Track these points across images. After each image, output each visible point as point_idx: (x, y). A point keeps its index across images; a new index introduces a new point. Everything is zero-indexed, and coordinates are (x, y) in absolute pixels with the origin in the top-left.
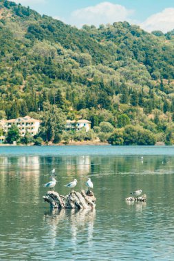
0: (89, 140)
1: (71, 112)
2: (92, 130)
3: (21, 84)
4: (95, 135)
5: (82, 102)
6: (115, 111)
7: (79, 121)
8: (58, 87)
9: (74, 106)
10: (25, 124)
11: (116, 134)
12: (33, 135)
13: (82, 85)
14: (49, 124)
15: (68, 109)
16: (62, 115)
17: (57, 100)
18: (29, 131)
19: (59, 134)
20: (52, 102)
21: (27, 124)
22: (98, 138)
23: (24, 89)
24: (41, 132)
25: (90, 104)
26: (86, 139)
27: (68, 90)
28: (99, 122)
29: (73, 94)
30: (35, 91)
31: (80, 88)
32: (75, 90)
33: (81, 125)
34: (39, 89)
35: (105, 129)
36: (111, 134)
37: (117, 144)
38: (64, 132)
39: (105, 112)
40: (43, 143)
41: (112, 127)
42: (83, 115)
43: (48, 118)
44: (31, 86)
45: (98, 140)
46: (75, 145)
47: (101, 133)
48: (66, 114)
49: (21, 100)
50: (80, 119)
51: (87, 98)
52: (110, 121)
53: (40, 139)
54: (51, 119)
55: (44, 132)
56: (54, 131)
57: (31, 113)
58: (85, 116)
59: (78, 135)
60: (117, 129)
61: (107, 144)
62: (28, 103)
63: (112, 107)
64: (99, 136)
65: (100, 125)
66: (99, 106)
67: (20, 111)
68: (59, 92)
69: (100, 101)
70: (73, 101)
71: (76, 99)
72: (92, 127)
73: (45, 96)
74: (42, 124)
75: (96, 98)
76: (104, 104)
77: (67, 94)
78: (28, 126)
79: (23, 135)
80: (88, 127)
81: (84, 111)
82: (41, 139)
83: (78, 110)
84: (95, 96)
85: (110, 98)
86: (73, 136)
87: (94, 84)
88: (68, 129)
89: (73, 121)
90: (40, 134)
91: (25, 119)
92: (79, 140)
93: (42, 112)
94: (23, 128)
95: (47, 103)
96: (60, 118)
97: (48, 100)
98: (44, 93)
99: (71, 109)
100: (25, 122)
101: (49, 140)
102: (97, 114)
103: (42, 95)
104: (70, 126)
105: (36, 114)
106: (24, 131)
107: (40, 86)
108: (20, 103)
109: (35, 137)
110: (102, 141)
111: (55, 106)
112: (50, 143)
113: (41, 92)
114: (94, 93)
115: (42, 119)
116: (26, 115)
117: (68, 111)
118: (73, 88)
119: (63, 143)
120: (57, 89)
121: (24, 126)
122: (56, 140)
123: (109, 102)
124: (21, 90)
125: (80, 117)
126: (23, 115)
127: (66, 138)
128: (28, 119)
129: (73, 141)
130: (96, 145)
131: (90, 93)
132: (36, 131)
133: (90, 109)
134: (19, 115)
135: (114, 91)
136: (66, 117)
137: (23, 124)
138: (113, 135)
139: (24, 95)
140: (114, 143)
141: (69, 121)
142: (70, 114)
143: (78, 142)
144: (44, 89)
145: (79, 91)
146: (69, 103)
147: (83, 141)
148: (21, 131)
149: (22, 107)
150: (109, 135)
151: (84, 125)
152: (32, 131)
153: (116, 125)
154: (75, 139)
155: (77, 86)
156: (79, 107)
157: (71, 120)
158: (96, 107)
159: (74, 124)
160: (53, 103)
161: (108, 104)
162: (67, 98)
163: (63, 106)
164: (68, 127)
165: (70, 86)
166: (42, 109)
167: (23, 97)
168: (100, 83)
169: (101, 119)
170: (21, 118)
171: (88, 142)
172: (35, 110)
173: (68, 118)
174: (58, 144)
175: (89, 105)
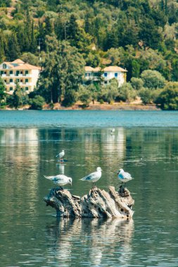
0: (124, 101)
1: (94, 53)
2: (129, 84)
3: (9, 6)
4: (134, 92)
5: (113, 36)
6: (168, 52)
7: (106, 69)
8: (71, 11)
9: (99, 43)
10: (15, 72)
11: (169, 92)
12: (28, 92)
13: (112, 7)
14: (55, 74)
15: (88, 47)
16: (78, 59)
17: (68, 32)
18: (21, 84)
19: (73, 91)
20: (61, 36)
21: (18, 73)
22: (139, 98)
23: (13, 14)
24: (41, 88)
25: (126, 39)
26: (118, 99)
27: (88, 16)
28: (141, 71)
29: (97, 23)
30: (31, 17)
31: (109, 13)
32: (100, 16)
33: (111, 76)
34: (39, 14)
35: (150, 83)
36: (162, 90)
37: (171, 109)
38: (82, 86)
39: (150, 53)
40: (45, 106)
41: (163, 79)
42: (113, 59)
43: (54, 62)
44: (26, 8)
45: (139, 101)
46: (99, 110)
47: (143, 89)
48: (85, 57)
49: (8, 32)
50: (108, 65)
51: (121, 30)
52: (158, 69)
53: (40, 99)
54: (60, 66)
55: (47, 86)
56: (63, 85)
57: (25, 54)
58: (117, 59)
59: (105, 92)
60: (172, 83)
61: (154, 107)
62: (20, 37)
63: (163, 44)
64: (141, 95)
65: (142, 75)
66: (141, 43)
67: (6, 52)
68: (73, 18)
69: (143, 36)
70: (97, 34)
71: (102, 30)
72: (128, 79)
73: (48, 25)
74: (44, 74)
75: (137, 30)
76: (151, 39)
77: (87, 23)
78: (20, 76)
79: (11, 92)
80: (122, 79)
81: (116, 52)
82: (42, 98)
83: (105, 50)
84: (133, 26)
85: (160, 30)
86: (96, 95)
87: (133, 5)
88: (88, 83)
89: (97, 69)
90: (40, 91)
91: (16, 65)
92: (106, 101)
93: (43, 52)
94: (11, 81)
95: (52, 37)
96: (74, 63)
97: (53, 33)
98: (47, 20)
99: (94, 48)
100: (15, 69)
101: (55, 101)
102: (137, 57)
103: (44, 24)
104: (92, 77)
105: (33, 55)
106: (13, 85)
107: (40, 9)
108: (7, 36)
109: (32, 95)
110: (145, 103)
111: (65, 43)
112: (58, 106)
113: (41, 19)
114: (132, 22)
115: (43, 65)
116: (16, 58)
117: (87, 53)
118: (96, 12)
119: (80, 106)
120: (69, 15)
121: (13, 76)
122: (68, 102)
123: (158, 36)
124: (9, 16)
125: (109, 61)
126: (12, 58)
127: (84, 98)
128: (20, 64)
129: (96, 103)
130: (135, 109)
131: (126, 21)
132: (32, 85)
133: (126, 49)
134: (4, 58)
135: (166, 18)
136: (84, 62)
137: (11, 72)
138: (164, 93)
139: (13, 23)
140: (166, 106)
141: (89, 69)
142: (91, 56)
143: (105, 105)
144: (48, 13)
145: (107, 17)
146: (90, 38)
147: (114, 103)
148: (7, 86)
149: (10, 44)
150: (157, 92)
151: (115, 76)
152: (27, 84)
153: (170, 76)
154: (99, 99)
155: (104, 10)
156: (106, 45)
157: (94, 66)
158: (135, 45)
159: (98, 74)
160: (63, 38)
161: (156, 39)
162: (87, 30)
163: (80, 43)
164: (87, 78)
165: (92, 10)
166: (44, 48)
167: (11, 28)
168: (143, 5)
169: (144, 65)
170: (8, 64)
171: (122, 104)
172: (32, 50)
173: (88, 64)
174: (70, 108)
175: (124, 41)
